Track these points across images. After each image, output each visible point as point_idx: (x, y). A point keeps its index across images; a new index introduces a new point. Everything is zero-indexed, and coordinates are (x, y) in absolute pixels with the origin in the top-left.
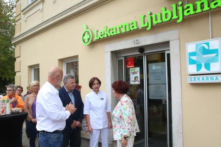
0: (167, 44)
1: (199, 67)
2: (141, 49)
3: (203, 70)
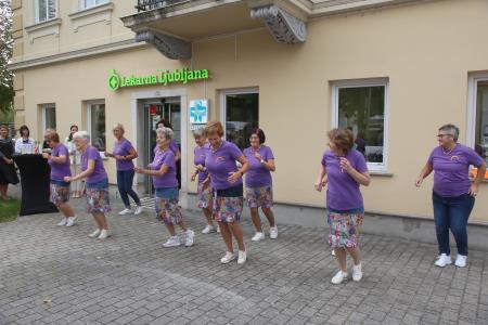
0: (179, 98)
1: (196, 119)
2: (163, 100)
3: (198, 122)
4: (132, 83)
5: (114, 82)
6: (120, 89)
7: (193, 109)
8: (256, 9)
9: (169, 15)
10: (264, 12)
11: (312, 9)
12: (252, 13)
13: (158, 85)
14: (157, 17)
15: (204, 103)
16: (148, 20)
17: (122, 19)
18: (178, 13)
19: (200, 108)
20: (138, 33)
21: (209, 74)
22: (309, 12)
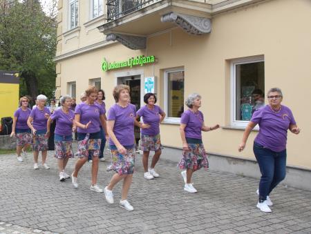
1: (148, 91)
4: (115, 67)
5: (104, 67)
6: (109, 71)
7: (146, 83)
8: (164, 16)
9: (120, 23)
10: (167, 18)
11: (212, 9)
12: (162, 19)
13: (127, 68)
14: (114, 25)
15: (153, 79)
16: (110, 27)
17: (98, 27)
18: (124, 22)
19: (150, 83)
20: (108, 36)
21: (155, 59)
22: (210, 11)
